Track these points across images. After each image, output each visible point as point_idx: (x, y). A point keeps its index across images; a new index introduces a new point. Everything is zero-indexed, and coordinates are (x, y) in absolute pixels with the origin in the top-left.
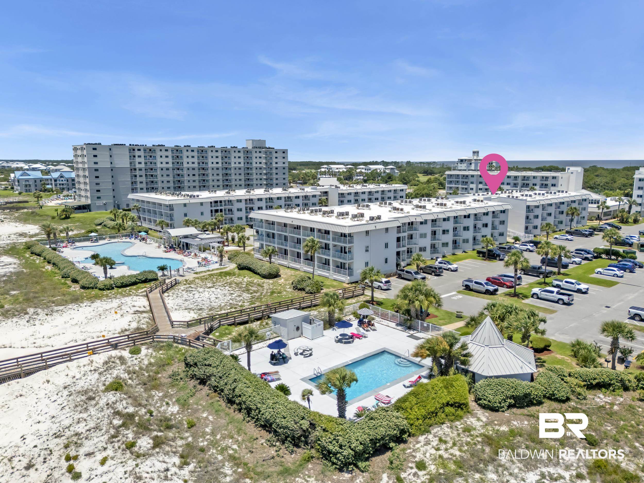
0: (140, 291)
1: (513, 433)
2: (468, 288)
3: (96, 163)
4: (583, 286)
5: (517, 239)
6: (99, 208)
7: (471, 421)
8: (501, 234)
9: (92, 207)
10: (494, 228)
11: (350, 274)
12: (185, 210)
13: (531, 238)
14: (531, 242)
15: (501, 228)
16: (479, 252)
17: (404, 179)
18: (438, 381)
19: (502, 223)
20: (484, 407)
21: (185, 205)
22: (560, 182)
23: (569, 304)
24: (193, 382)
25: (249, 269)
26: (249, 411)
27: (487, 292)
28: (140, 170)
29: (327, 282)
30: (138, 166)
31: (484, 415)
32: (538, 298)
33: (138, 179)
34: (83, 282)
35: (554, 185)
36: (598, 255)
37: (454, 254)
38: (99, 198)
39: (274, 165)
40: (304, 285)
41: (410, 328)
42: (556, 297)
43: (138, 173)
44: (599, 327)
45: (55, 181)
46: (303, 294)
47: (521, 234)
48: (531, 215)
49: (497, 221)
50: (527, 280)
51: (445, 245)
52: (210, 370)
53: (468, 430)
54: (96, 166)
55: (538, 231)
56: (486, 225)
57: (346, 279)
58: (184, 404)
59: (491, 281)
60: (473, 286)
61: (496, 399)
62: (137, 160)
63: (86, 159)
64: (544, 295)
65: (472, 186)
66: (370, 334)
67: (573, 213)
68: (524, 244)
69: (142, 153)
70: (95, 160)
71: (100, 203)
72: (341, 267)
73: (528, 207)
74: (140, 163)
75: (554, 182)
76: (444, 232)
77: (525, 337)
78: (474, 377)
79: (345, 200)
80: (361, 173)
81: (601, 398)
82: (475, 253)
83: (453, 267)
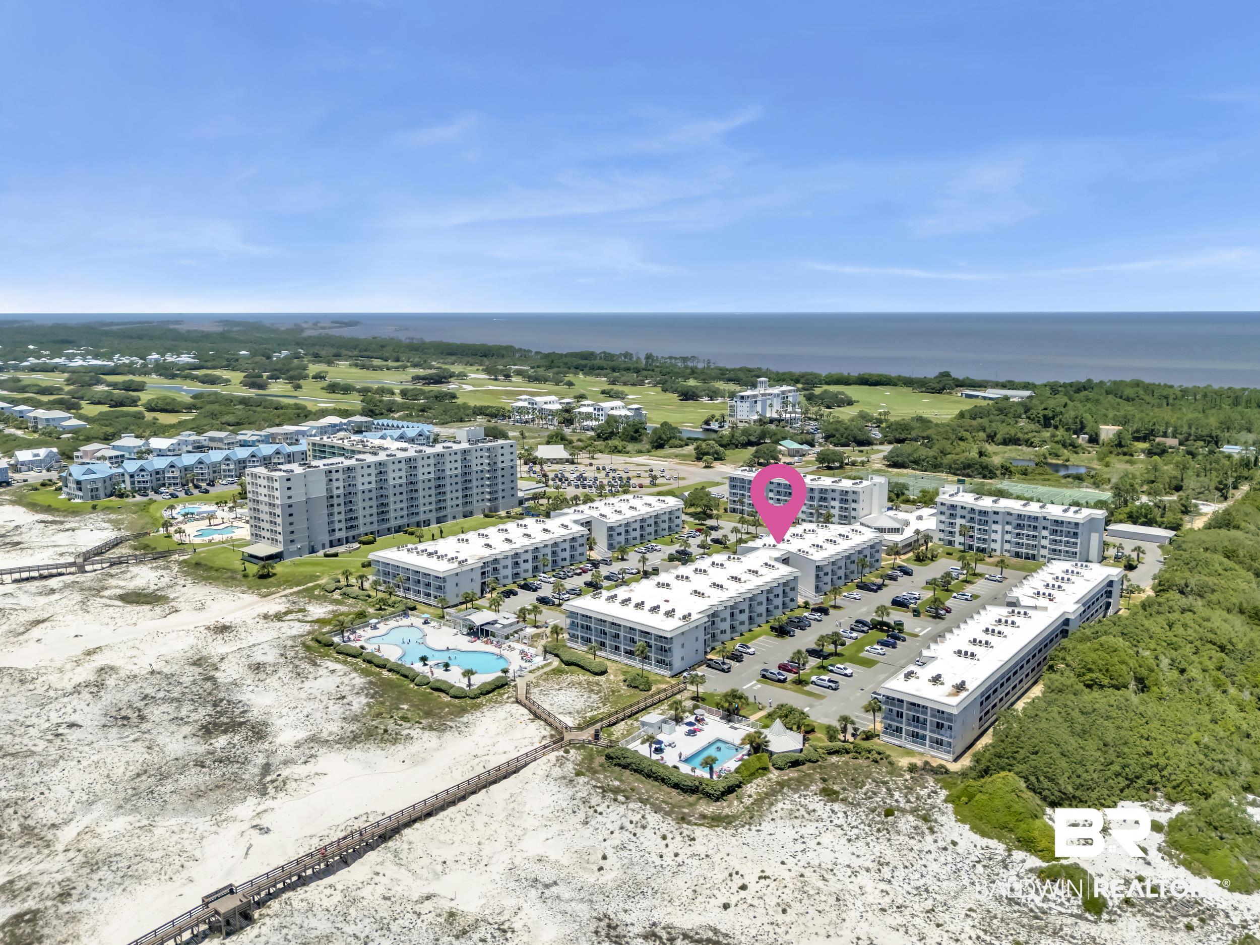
1: (790, 779)
2: (764, 676)
3: (290, 497)
5: (806, 604)
6: (293, 554)
7: (771, 776)
8: (791, 602)
9: (285, 555)
10: (785, 596)
11: (671, 670)
12: (456, 580)
13: (819, 599)
14: (819, 609)
15: (791, 595)
16: (772, 628)
17: (660, 438)
18: (753, 757)
19: (793, 589)
20: (777, 768)
21: (457, 574)
23: (835, 689)
24: (617, 769)
25: (582, 667)
26: (663, 780)
27: (779, 681)
28: (338, 496)
29: (652, 678)
30: (335, 492)
31: (776, 772)
33: (336, 509)
35: (854, 501)
36: (874, 625)
37: (750, 630)
38: (292, 541)
40: (637, 683)
41: (730, 721)
43: (335, 501)
45: (132, 476)
46: (635, 696)
47: (809, 598)
48: (821, 574)
49: (787, 589)
52: (629, 761)
53: (769, 780)
54: (290, 502)
55: (826, 592)
56: (778, 596)
57: (667, 673)
58: (621, 781)
59: (782, 667)
60: (768, 675)
61: (782, 764)
62: (335, 484)
64: (819, 682)
66: (704, 727)
68: (813, 610)
69: (340, 475)
70: (289, 493)
71: (293, 548)
73: (818, 567)
74: (338, 488)
75: (854, 497)
76: (741, 612)
77: (799, 728)
78: (771, 754)
79: (615, 533)
80: (588, 416)
81: (834, 759)
82: (766, 627)
83: (751, 651)
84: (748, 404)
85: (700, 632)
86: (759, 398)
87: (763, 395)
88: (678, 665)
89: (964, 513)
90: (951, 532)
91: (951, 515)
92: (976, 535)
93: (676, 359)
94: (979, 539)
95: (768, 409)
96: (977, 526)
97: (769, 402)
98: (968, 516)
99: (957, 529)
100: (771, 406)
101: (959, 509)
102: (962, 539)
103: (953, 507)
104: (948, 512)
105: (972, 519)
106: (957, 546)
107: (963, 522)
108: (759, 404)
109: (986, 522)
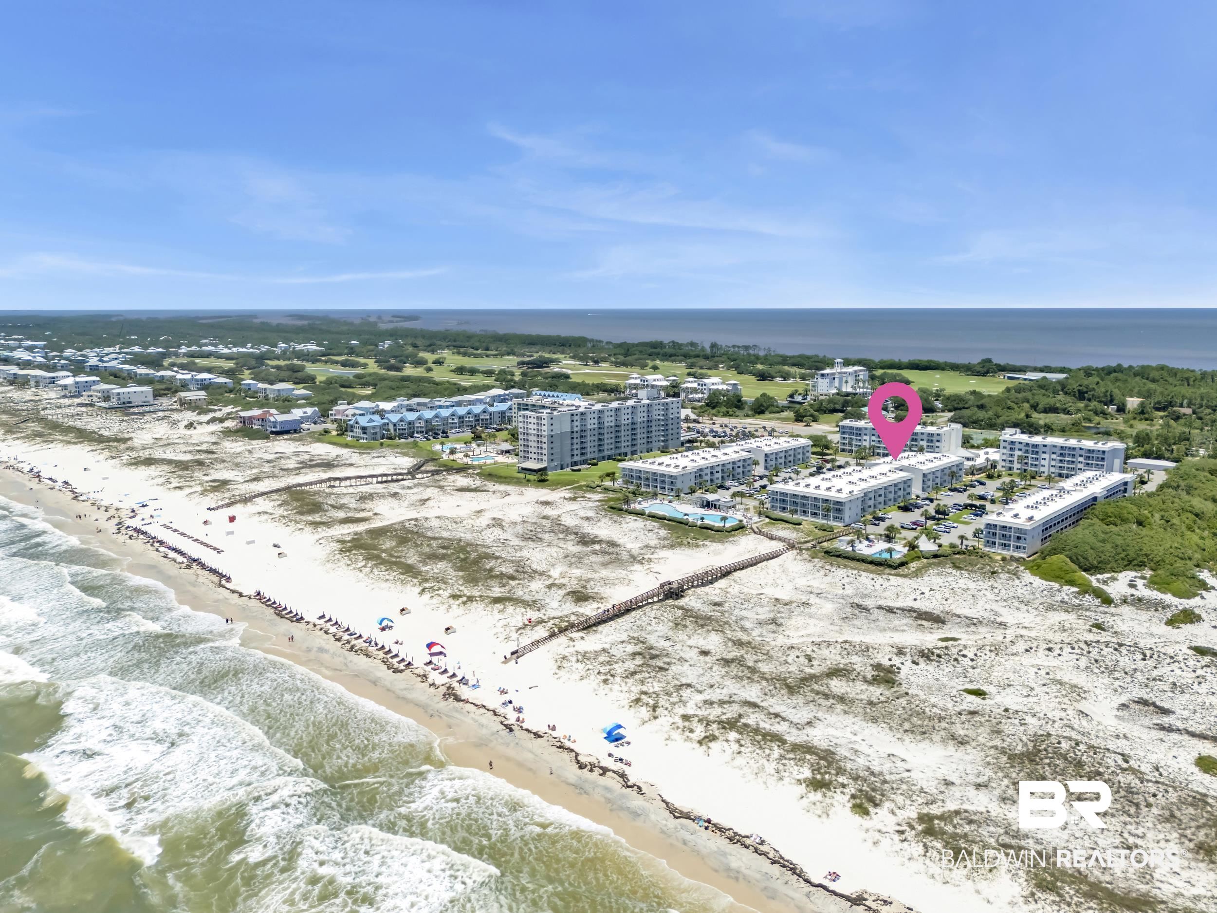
0: (747, 532)
1: (934, 562)
2: (902, 527)
4: (955, 525)
5: (918, 496)
6: (555, 468)
8: (909, 493)
9: (548, 469)
10: (904, 490)
11: (843, 522)
12: (682, 478)
13: (926, 495)
14: (927, 499)
15: (908, 490)
16: (899, 507)
17: (762, 405)
18: (912, 552)
19: (909, 486)
20: (926, 558)
21: (683, 475)
22: (943, 439)
23: (949, 533)
24: (834, 557)
25: (786, 521)
26: (863, 561)
27: (913, 529)
28: (577, 432)
30: (575, 429)
32: (936, 531)
33: (575, 441)
35: (938, 441)
36: (966, 506)
37: (885, 508)
38: (552, 460)
39: (670, 416)
40: (825, 528)
41: (890, 542)
42: (943, 529)
43: (575, 435)
45: (395, 425)
46: (826, 533)
47: (919, 492)
48: (926, 479)
49: (906, 486)
50: (930, 523)
51: (880, 503)
52: (839, 554)
53: (923, 562)
54: (552, 433)
55: (930, 489)
56: (900, 489)
57: (841, 525)
58: (839, 561)
59: (914, 523)
60: (905, 526)
61: (927, 555)
64: (938, 529)
65: (865, 437)
67: (953, 475)
68: (923, 499)
70: (552, 427)
71: (553, 465)
72: (836, 518)
73: (924, 473)
74: (577, 426)
75: (938, 438)
76: (880, 496)
78: (921, 551)
79: (768, 459)
80: (694, 391)
82: (896, 507)
83: (889, 516)
84: (828, 380)
85: (859, 503)
86: (837, 376)
87: (839, 373)
88: (847, 520)
89: (1021, 446)
90: (1010, 461)
91: (1011, 449)
92: (1030, 462)
94: (1032, 465)
95: (844, 385)
96: (1030, 456)
97: (844, 379)
98: (1024, 449)
99: (1015, 459)
100: (846, 382)
101: (1017, 444)
102: (1019, 466)
103: (1013, 443)
104: (1009, 447)
105: (1027, 452)
106: (1015, 470)
107: (1020, 453)
108: (837, 380)
109: (1037, 453)
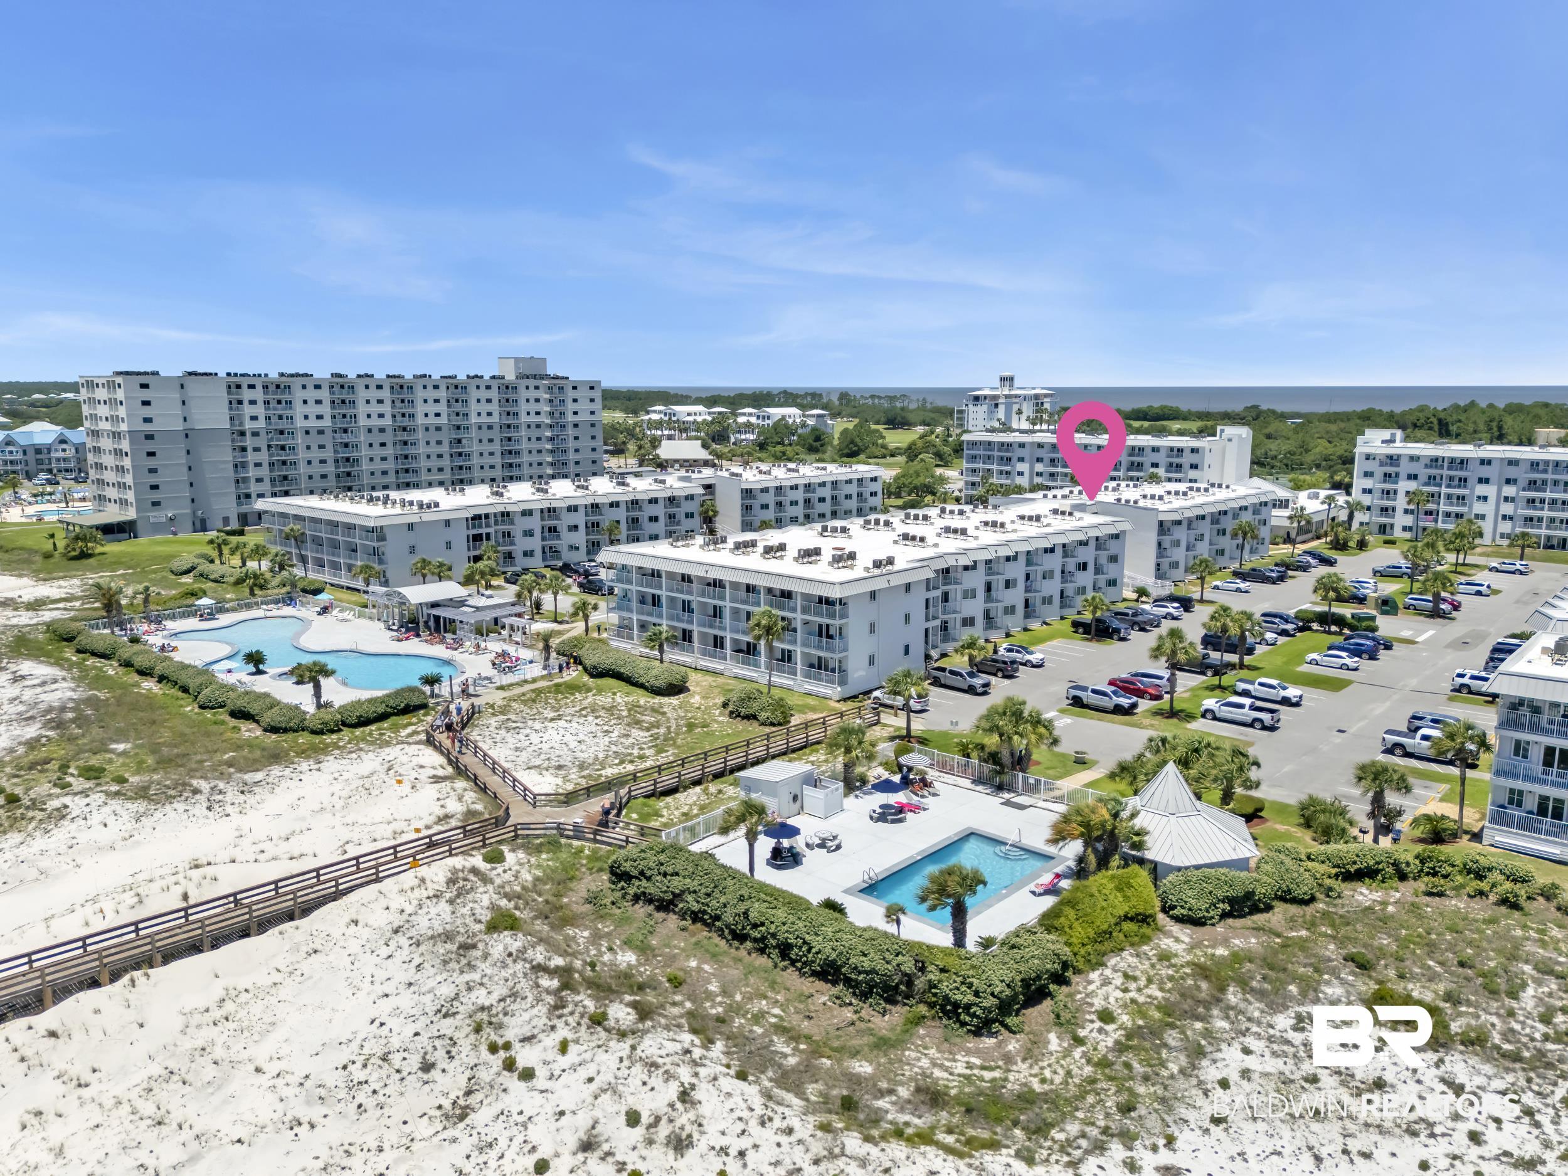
0: (404, 733)
1: (1237, 958)
2: (1077, 702)
3: (148, 420)
4: (1292, 692)
5: (1142, 592)
6: (157, 528)
7: (1166, 943)
8: (1113, 583)
9: (140, 526)
10: (1098, 571)
11: (842, 683)
12: (411, 538)
13: (1167, 588)
14: (1172, 598)
15: (1111, 571)
16: (1076, 625)
17: (852, 442)
18: (1097, 879)
19: (1114, 559)
20: (1179, 920)
21: (411, 526)
22: (1208, 459)
23: (1272, 729)
24: (641, 910)
25: (618, 676)
26: (785, 950)
27: (1118, 710)
28: (255, 434)
29: (791, 700)
30: (248, 425)
31: (1185, 933)
32: (1215, 718)
33: (251, 457)
34: (268, 718)
35: (1194, 467)
36: (1304, 623)
37: (1026, 630)
38: (156, 504)
39: (570, 418)
40: (754, 707)
41: (1000, 788)
42: (1248, 715)
43: (249, 442)
44: (1351, 774)
46: (754, 729)
47: (1148, 580)
48: (1167, 540)
49: (1103, 556)
50: (1187, 681)
51: (1010, 610)
52: (677, 884)
53: (1165, 957)
54: (148, 428)
55: (1179, 573)
56: (1083, 566)
57: (834, 691)
58: (643, 949)
59: (1124, 686)
60: (1088, 697)
61: (1197, 903)
62: (248, 410)
63: (122, 412)
64: (1226, 712)
65: (1020, 467)
67: (1247, 535)
68: (1158, 601)
69: (258, 394)
70: (147, 412)
71: (160, 516)
72: (818, 666)
73: (1161, 523)
74: (254, 418)
75: (1195, 456)
76: (1008, 584)
77: (1227, 797)
78: (1156, 871)
79: (756, 504)
80: (748, 427)
81: (1365, 894)
82: (1066, 626)
83: (1035, 658)
84: (985, 408)
85: (915, 604)
86: (1002, 400)
87: (1007, 396)
88: (859, 673)
89: (1414, 468)
90: (1385, 510)
91: (1387, 476)
92: (1443, 508)
93: (880, 398)
94: (1448, 514)
95: (1015, 417)
96: (1444, 490)
97: (1015, 407)
98: (1423, 474)
99: (1401, 502)
100: (1020, 412)
101: (1404, 462)
102: (1409, 520)
103: (1393, 460)
104: (1379, 471)
105: (1431, 480)
106: (1398, 533)
107: (1412, 486)
108: (1002, 408)
109: (1463, 481)
